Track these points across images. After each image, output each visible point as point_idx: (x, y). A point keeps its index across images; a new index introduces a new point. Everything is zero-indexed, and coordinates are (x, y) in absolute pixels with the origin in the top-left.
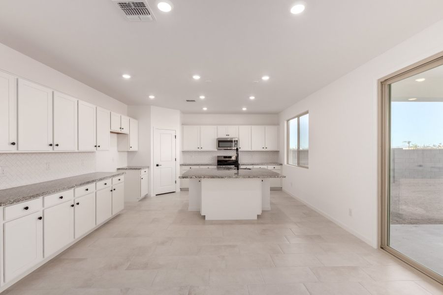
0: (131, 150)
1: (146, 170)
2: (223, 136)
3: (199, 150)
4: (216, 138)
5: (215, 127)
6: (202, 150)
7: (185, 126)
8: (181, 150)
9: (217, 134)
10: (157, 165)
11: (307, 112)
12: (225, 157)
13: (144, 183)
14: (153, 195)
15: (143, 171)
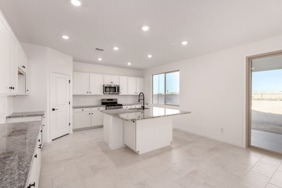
0: (27, 93)
2: (107, 83)
3: (88, 94)
4: (103, 84)
5: (102, 75)
6: (91, 94)
9: (104, 81)
10: (53, 110)
11: (178, 71)
12: (108, 100)
15: (43, 117)
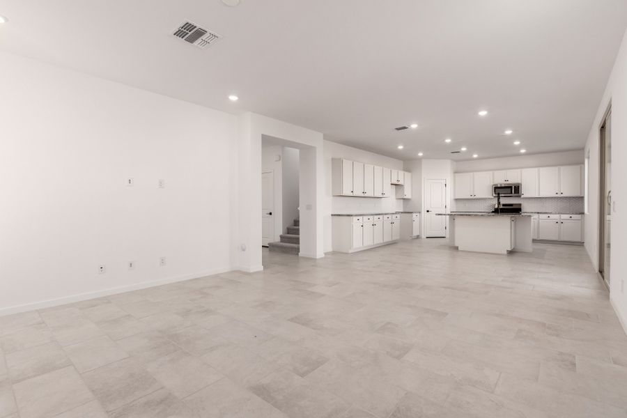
0: (405, 197)
1: (418, 214)
2: (500, 181)
3: (472, 197)
4: (492, 184)
5: (491, 172)
7: (456, 174)
8: (453, 198)
9: (493, 179)
10: (428, 211)
12: (504, 205)
13: (416, 225)
14: (424, 236)
15: (414, 215)
